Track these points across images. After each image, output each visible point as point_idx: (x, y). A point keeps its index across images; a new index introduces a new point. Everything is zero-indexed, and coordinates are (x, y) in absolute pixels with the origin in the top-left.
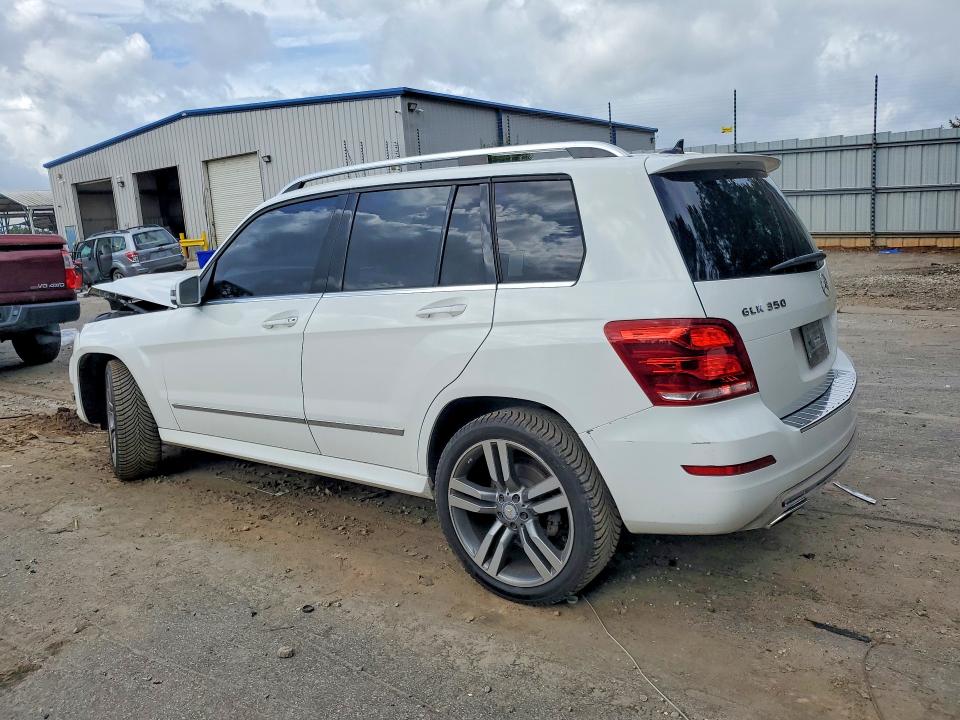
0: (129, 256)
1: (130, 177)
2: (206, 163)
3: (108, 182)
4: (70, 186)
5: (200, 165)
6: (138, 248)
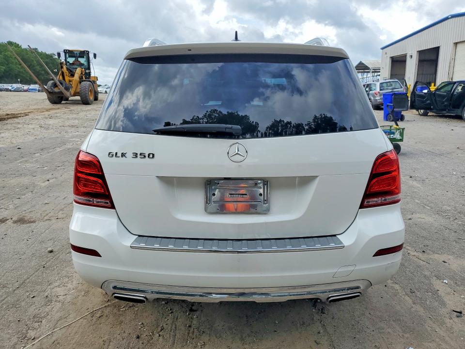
0: (376, 94)
1: (416, 53)
2: (456, 44)
3: (405, 56)
4: (389, 58)
5: (452, 45)
6: (381, 90)
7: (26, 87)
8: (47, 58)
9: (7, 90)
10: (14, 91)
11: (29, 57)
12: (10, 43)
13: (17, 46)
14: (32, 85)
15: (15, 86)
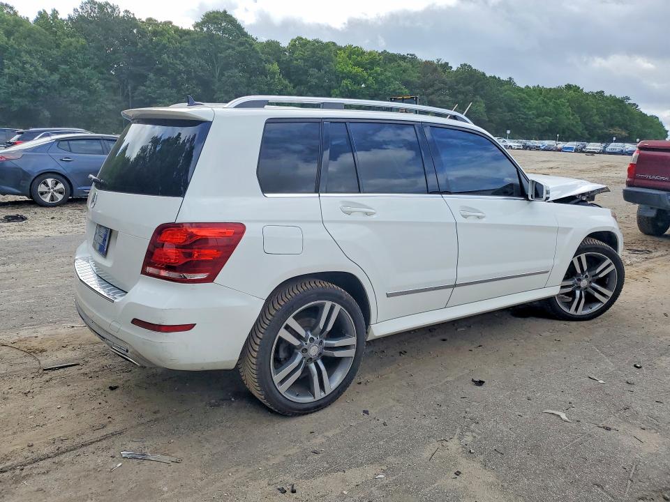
7: (561, 145)
8: (614, 104)
9: (538, 148)
10: (544, 150)
11: (588, 104)
12: (569, 87)
13: (577, 89)
14: (570, 143)
15: (547, 143)
